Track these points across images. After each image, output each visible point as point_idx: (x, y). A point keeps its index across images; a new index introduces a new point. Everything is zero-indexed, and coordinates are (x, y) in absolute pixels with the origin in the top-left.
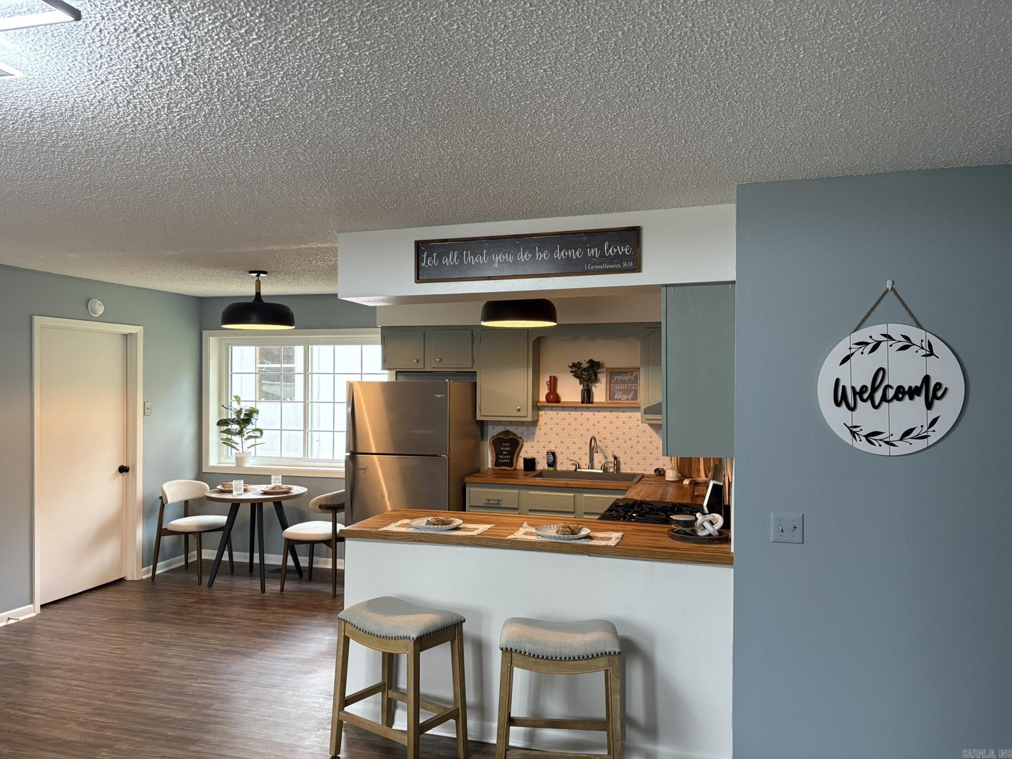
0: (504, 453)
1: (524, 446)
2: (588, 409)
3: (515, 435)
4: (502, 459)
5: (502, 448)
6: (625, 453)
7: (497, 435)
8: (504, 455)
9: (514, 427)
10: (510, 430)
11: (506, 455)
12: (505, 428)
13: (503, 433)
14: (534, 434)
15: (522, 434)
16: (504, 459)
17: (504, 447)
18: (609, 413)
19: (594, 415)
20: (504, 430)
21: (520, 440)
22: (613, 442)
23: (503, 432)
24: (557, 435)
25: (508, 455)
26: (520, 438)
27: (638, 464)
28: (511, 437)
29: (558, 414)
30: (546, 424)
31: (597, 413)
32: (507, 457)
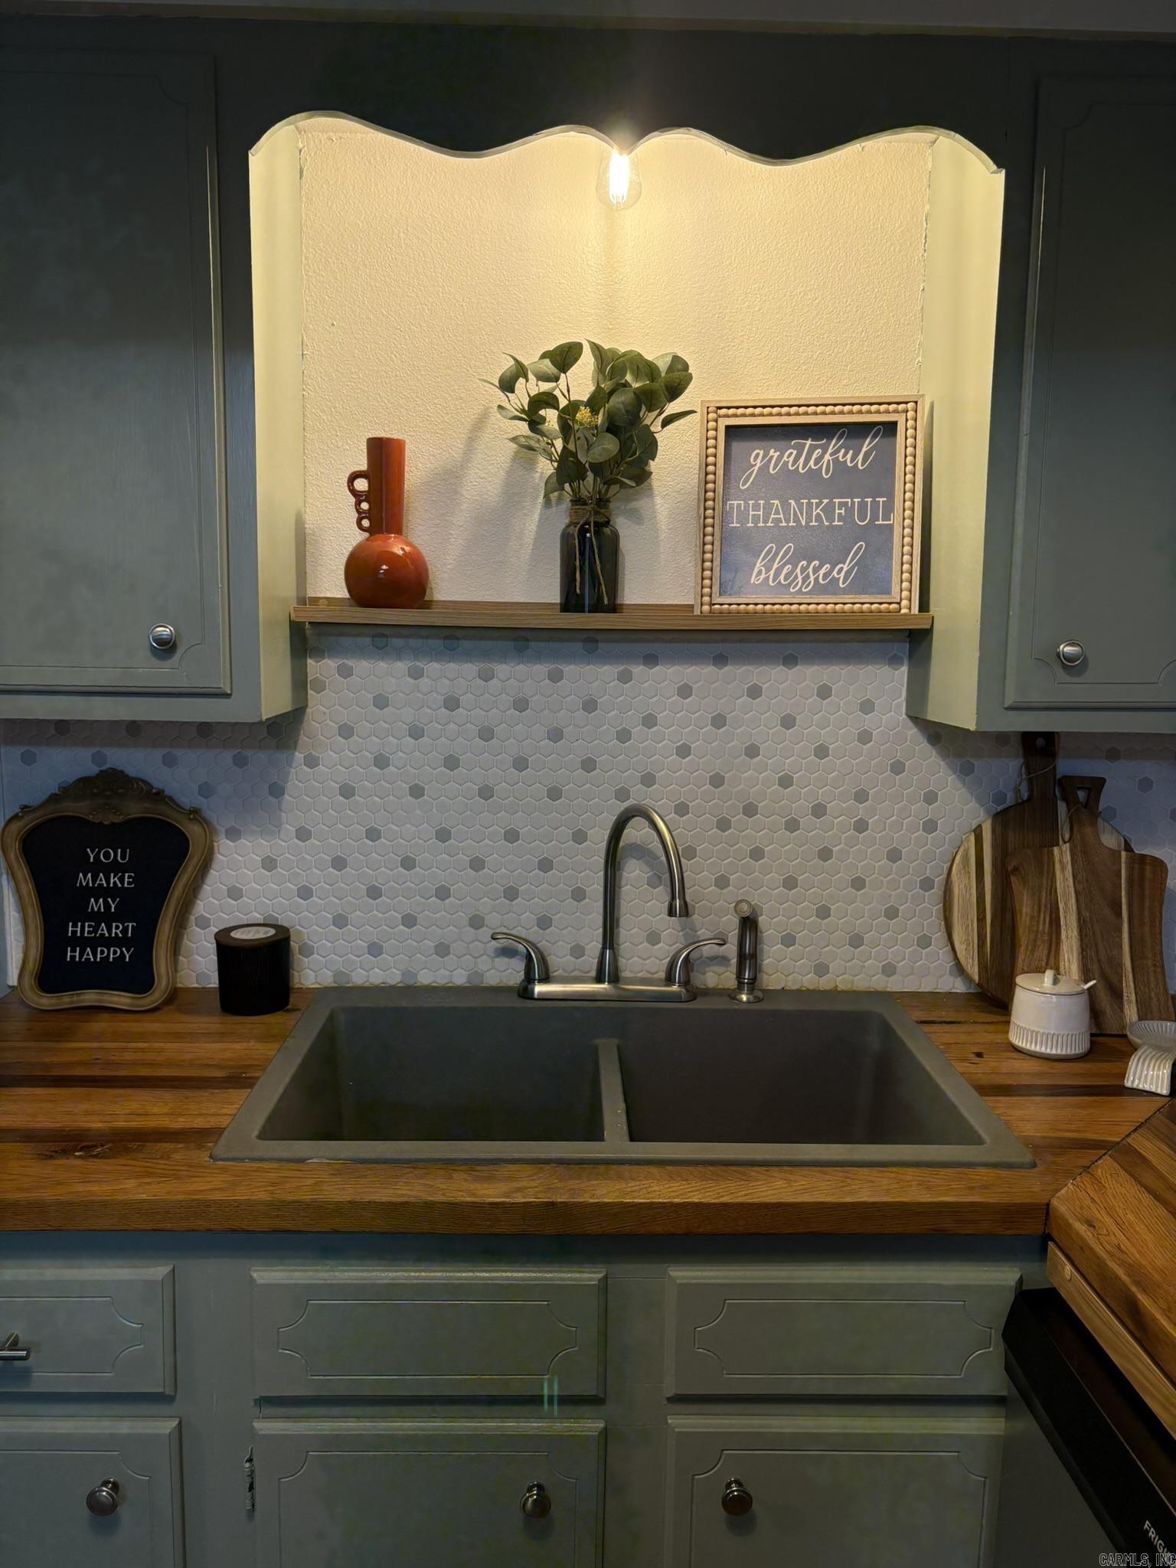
0: (96, 905)
1: (219, 858)
2: (592, 644)
3: (159, 796)
4: (82, 942)
5: (85, 879)
6: (790, 883)
7: (54, 799)
8: (97, 918)
9: (158, 754)
10: (131, 771)
11: (107, 918)
12: (97, 758)
13: (84, 786)
14: (277, 791)
15: (206, 790)
16: (95, 943)
17: (97, 868)
18: (709, 670)
19: (625, 678)
20: (93, 770)
21: (193, 831)
22: (723, 825)
23: (84, 782)
24: (417, 792)
25: (121, 916)
26: (195, 814)
27: (856, 941)
28: (134, 809)
29: (416, 674)
30: (346, 731)
31: (638, 670)
32: (116, 931)
